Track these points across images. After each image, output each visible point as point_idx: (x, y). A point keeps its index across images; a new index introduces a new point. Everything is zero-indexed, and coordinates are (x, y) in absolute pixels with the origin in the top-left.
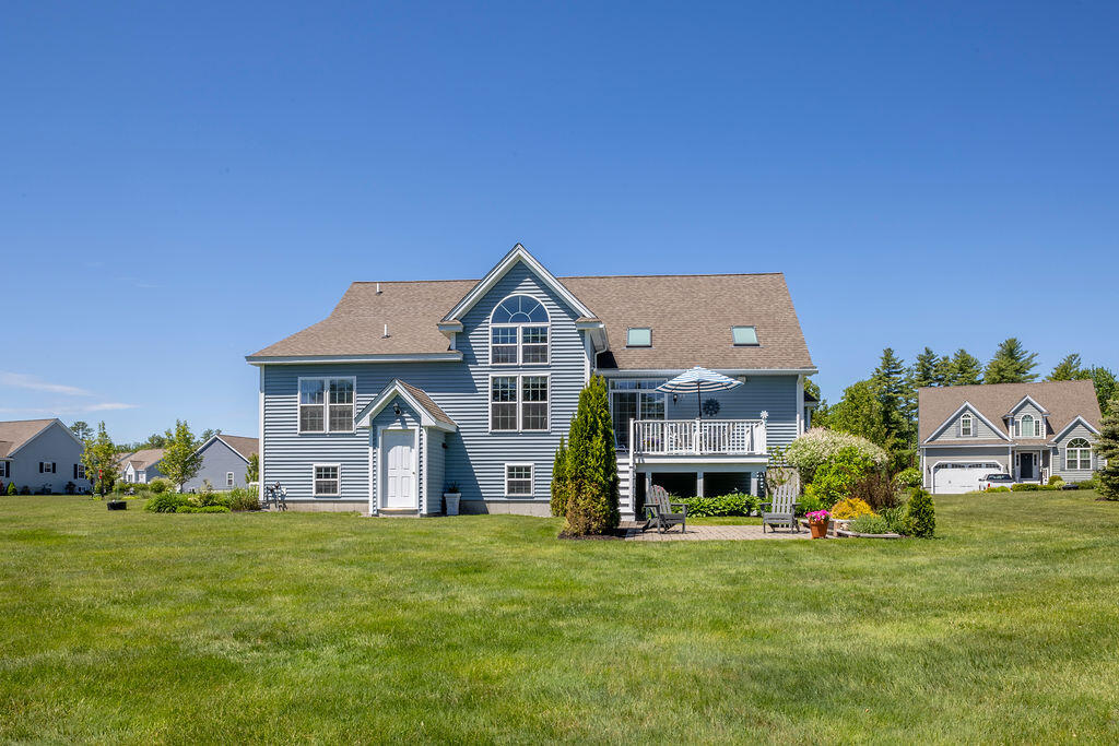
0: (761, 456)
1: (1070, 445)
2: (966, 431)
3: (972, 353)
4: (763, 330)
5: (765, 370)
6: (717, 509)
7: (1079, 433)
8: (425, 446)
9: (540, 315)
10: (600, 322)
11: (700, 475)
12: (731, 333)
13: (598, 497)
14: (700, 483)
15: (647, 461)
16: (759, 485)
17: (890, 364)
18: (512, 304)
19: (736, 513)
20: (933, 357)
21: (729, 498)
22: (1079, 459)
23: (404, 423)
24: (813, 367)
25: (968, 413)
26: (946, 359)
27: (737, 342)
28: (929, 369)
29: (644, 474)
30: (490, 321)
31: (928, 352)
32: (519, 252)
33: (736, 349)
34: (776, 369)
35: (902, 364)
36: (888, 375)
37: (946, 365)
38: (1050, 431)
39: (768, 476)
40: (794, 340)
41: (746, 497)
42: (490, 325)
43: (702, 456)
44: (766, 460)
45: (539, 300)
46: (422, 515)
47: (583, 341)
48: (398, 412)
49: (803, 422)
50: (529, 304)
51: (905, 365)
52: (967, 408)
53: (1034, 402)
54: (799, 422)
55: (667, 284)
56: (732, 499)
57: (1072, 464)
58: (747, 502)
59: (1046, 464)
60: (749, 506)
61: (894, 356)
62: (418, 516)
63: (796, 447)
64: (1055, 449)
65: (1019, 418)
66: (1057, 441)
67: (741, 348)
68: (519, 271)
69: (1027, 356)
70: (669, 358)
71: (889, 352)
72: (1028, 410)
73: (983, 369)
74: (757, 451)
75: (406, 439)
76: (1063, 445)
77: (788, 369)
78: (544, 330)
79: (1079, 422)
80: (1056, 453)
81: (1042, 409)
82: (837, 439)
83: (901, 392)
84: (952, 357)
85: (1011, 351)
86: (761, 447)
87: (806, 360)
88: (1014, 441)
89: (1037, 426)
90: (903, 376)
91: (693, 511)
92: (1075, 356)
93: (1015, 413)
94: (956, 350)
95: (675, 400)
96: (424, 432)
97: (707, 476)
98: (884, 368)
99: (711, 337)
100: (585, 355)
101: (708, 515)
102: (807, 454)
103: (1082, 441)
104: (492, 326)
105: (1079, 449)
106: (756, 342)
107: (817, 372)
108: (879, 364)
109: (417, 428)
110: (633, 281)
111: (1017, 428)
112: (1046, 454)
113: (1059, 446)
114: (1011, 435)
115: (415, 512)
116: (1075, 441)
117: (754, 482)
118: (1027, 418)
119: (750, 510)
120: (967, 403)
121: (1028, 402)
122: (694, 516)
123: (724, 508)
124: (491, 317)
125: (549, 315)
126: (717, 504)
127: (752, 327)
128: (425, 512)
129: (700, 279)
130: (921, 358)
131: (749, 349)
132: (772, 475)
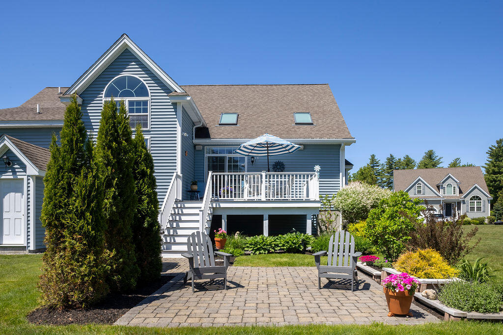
0: (315, 202)
1: (471, 199)
2: (419, 192)
3: (412, 157)
4: (315, 115)
5: (317, 140)
6: (277, 246)
7: (476, 193)
8: (32, 192)
9: (143, 91)
10: (188, 95)
11: (266, 217)
12: (293, 117)
13: (84, 254)
14: (266, 223)
15: (223, 205)
16: (313, 223)
17: (374, 161)
18: (121, 83)
19: (293, 250)
20: (394, 159)
21: (287, 237)
22: (476, 206)
23: (14, 173)
24: (352, 138)
25: (420, 182)
26: (400, 159)
27: (298, 122)
28: (392, 164)
29: (221, 216)
30: (103, 96)
31: (391, 156)
32: (125, 40)
33: (297, 126)
34: (326, 139)
35: (379, 162)
36: (373, 167)
37: (400, 162)
38: (461, 192)
39: (320, 217)
40: (337, 121)
41: (302, 236)
42: (103, 99)
43: (268, 201)
44: (318, 205)
45: (141, 79)
46: (30, 251)
47: (176, 111)
48: (9, 164)
49: (344, 178)
50: (133, 82)
51: (381, 162)
52: (419, 180)
53: (453, 177)
54: (342, 179)
55: (253, 89)
56: (289, 238)
57: (472, 209)
58: (303, 240)
59: (459, 209)
60: (305, 243)
61: (376, 158)
62: (27, 252)
63: (341, 196)
64: (464, 201)
65: (445, 185)
66: (465, 197)
67: (300, 126)
68: (126, 57)
69: (438, 158)
70: (248, 132)
71: (373, 156)
72: (450, 181)
73: (417, 165)
74: (312, 198)
75: (16, 186)
76: (468, 199)
77: (333, 139)
78: (145, 103)
79: (476, 187)
80: (464, 203)
81: (457, 180)
82: (371, 190)
83: (379, 175)
84: (402, 159)
85: (430, 156)
86: (314, 194)
87: (347, 134)
88: (444, 197)
89: (454, 189)
90: (380, 168)
91: (258, 248)
92: (458, 159)
93: (443, 182)
94: (404, 156)
95: (252, 162)
96: (31, 181)
97: (272, 218)
98: (371, 163)
99: (280, 119)
100: (177, 123)
101: (269, 252)
102: (350, 201)
103: (477, 197)
104: (104, 99)
105: (476, 201)
106: (310, 121)
107: (355, 142)
108: (369, 162)
109: (25, 178)
110: (231, 88)
111: (444, 190)
112: (459, 204)
113: (466, 199)
114: (441, 193)
115: (23, 248)
116: (474, 197)
117: (309, 223)
118: (449, 185)
119: (305, 247)
120: (420, 177)
121: (449, 177)
122: (258, 252)
123: (284, 245)
124: (104, 92)
125: (149, 91)
126: (278, 242)
127: (308, 113)
128: (32, 248)
129: (274, 87)
130: (388, 159)
131: (305, 126)
132: (323, 216)
